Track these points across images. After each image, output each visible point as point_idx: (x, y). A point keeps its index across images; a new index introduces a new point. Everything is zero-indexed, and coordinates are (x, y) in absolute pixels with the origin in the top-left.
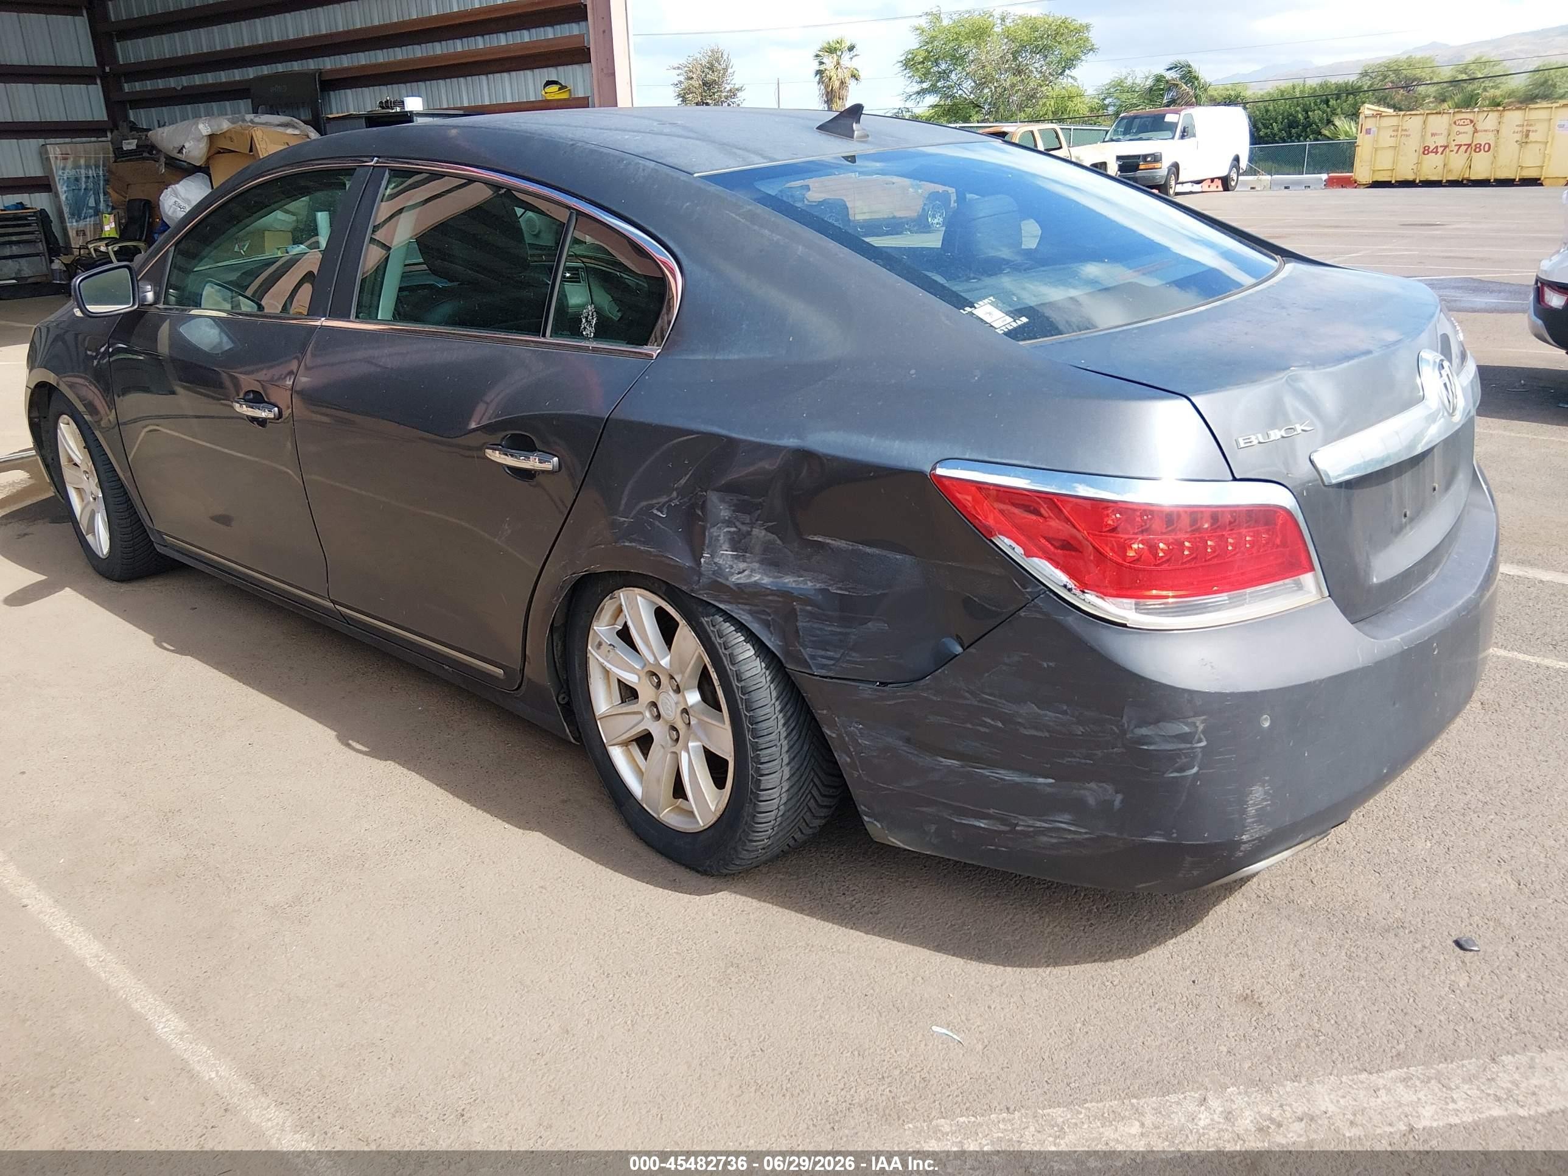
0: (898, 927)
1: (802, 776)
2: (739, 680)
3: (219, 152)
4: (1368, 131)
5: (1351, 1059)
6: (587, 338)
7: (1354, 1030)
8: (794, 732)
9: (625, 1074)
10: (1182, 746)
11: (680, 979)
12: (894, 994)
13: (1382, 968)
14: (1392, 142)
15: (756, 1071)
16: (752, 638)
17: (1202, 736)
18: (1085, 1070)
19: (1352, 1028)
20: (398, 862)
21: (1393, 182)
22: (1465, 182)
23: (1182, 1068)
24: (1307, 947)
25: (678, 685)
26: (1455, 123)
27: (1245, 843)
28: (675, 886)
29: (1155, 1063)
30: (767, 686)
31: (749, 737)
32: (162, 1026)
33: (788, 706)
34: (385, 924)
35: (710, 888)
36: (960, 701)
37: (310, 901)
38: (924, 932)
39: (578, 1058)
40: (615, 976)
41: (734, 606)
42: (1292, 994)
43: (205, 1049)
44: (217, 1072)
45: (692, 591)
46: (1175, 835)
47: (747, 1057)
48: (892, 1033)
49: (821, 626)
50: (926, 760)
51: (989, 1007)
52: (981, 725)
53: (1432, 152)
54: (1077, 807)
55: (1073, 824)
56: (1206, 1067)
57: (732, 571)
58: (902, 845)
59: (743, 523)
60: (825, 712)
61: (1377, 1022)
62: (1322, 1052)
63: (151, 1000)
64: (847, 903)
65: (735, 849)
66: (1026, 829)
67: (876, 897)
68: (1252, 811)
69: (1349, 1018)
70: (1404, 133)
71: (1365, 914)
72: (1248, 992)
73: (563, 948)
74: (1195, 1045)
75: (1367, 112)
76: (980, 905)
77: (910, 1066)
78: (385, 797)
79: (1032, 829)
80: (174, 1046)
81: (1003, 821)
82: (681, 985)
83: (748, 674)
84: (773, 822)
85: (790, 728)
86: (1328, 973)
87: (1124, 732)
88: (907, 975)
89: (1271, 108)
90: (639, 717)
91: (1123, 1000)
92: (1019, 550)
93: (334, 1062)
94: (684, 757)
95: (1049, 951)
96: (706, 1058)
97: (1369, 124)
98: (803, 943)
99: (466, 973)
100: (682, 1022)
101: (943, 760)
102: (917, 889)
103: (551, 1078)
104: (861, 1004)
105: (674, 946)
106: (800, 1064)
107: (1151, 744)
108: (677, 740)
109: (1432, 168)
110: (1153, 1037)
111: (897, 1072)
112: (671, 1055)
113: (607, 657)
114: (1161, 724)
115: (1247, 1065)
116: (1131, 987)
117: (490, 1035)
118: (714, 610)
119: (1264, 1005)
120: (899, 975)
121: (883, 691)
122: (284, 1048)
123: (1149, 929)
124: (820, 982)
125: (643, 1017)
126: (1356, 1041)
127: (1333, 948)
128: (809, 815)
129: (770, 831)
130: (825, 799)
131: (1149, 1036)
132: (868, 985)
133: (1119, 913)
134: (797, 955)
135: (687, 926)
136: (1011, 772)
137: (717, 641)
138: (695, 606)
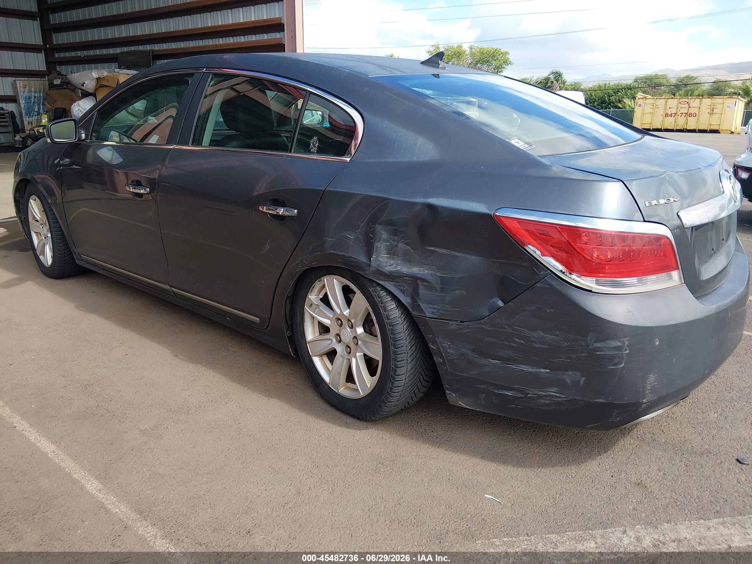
0: (462, 448)
1: (416, 369)
2: (388, 319)
3: (102, 87)
4: (640, 105)
5: (694, 513)
6: (313, 153)
7: (693, 500)
8: (414, 346)
9: (331, 514)
10: (617, 352)
11: (355, 469)
12: (463, 479)
13: (703, 471)
14: (651, 111)
15: (397, 514)
16: (395, 298)
17: (627, 348)
18: (564, 517)
19: (693, 499)
20: (206, 411)
21: (651, 129)
22: (684, 130)
23: (612, 516)
24: (665, 461)
25: (352, 324)
26: (680, 103)
27: (644, 404)
28: (347, 425)
29: (598, 514)
30: (401, 323)
31: (392, 348)
32: (90, 486)
33: (411, 334)
34: (201, 440)
35: (365, 427)
36: (502, 330)
37: (163, 428)
38: (474, 450)
39: (306, 506)
40: (321, 467)
41: (386, 282)
42: (661, 483)
43: (112, 498)
44: (120, 509)
45: (366, 274)
46: (610, 399)
47: (392, 507)
48: (465, 497)
49: (431, 292)
50: (483, 361)
51: (512, 486)
52: (512, 342)
53: (669, 116)
54: (561, 384)
55: (558, 393)
56: (624, 516)
57: (387, 264)
58: (465, 406)
59: (394, 241)
60: (431, 336)
61: (704, 496)
62: (680, 510)
63: (83, 474)
64: (434, 436)
65: (380, 407)
66: (533, 396)
67: (449, 433)
68: (648, 387)
69: (690, 494)
70: (656, 107)
71: (690, 446)
72: (639, 481)
73: (293, 453)
74: (617, 506)
75: (640, 97)
76: (501, 438)
77: (476, 513)
78: (197, 381)
79: (536, 396)
80: (96, 496)
81: (521, 391)
82: (355, 472)
83: (393, 316)
84: (401, 392)
85: (412, 345)
86: (677, 473)
87: (588, 345)
88: (469, 470)
89: (593, 94)
90: (329, 342)
91: (578, 484)
92: (538, 253)
93: (181, 505)
94: (354, 361)
95: (539, 461)
96: (372, 507)
97: (640, 102)
98: (415, 454)
99: (245, 464)
100: (357, 490)
101: (491, 360)
102: (469, 430)
103: (293, 515)
104: (447, 483)
105: (349, 454)
106: (420, 511)
107: (601, 351)
108: (350, 353)
109: (669, 123)
110: (595, 502)
111: (469, 516)
112: (353, 505)
113: (315, 311)
114: (606, 341)
115: (643, 515)
116: (581, 478)
117: (260, 494)
118: (376, 285)
119: (648, 487)
120: (465, 470)
121: (462, 325)
122: (154, 498)
123: (587, 451)
124: (425, 472)
125: (337, 486)
126: (696, 505)
127: (678, 462)
128: (417, 390)
129: (399, 397)
130: (425, 383)
131: (594, 501)
132: (450, 475)
133: (571, 443)
134: (412, 459)
135: (355, 444)
136: (527, 366)
137: (377, 300)
138: (366, 283)
